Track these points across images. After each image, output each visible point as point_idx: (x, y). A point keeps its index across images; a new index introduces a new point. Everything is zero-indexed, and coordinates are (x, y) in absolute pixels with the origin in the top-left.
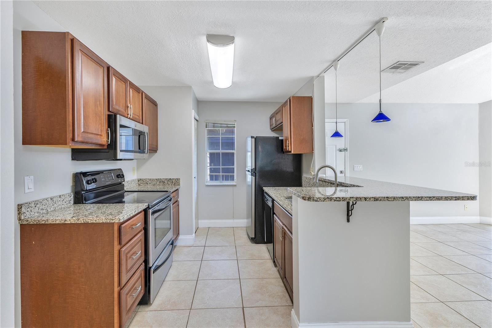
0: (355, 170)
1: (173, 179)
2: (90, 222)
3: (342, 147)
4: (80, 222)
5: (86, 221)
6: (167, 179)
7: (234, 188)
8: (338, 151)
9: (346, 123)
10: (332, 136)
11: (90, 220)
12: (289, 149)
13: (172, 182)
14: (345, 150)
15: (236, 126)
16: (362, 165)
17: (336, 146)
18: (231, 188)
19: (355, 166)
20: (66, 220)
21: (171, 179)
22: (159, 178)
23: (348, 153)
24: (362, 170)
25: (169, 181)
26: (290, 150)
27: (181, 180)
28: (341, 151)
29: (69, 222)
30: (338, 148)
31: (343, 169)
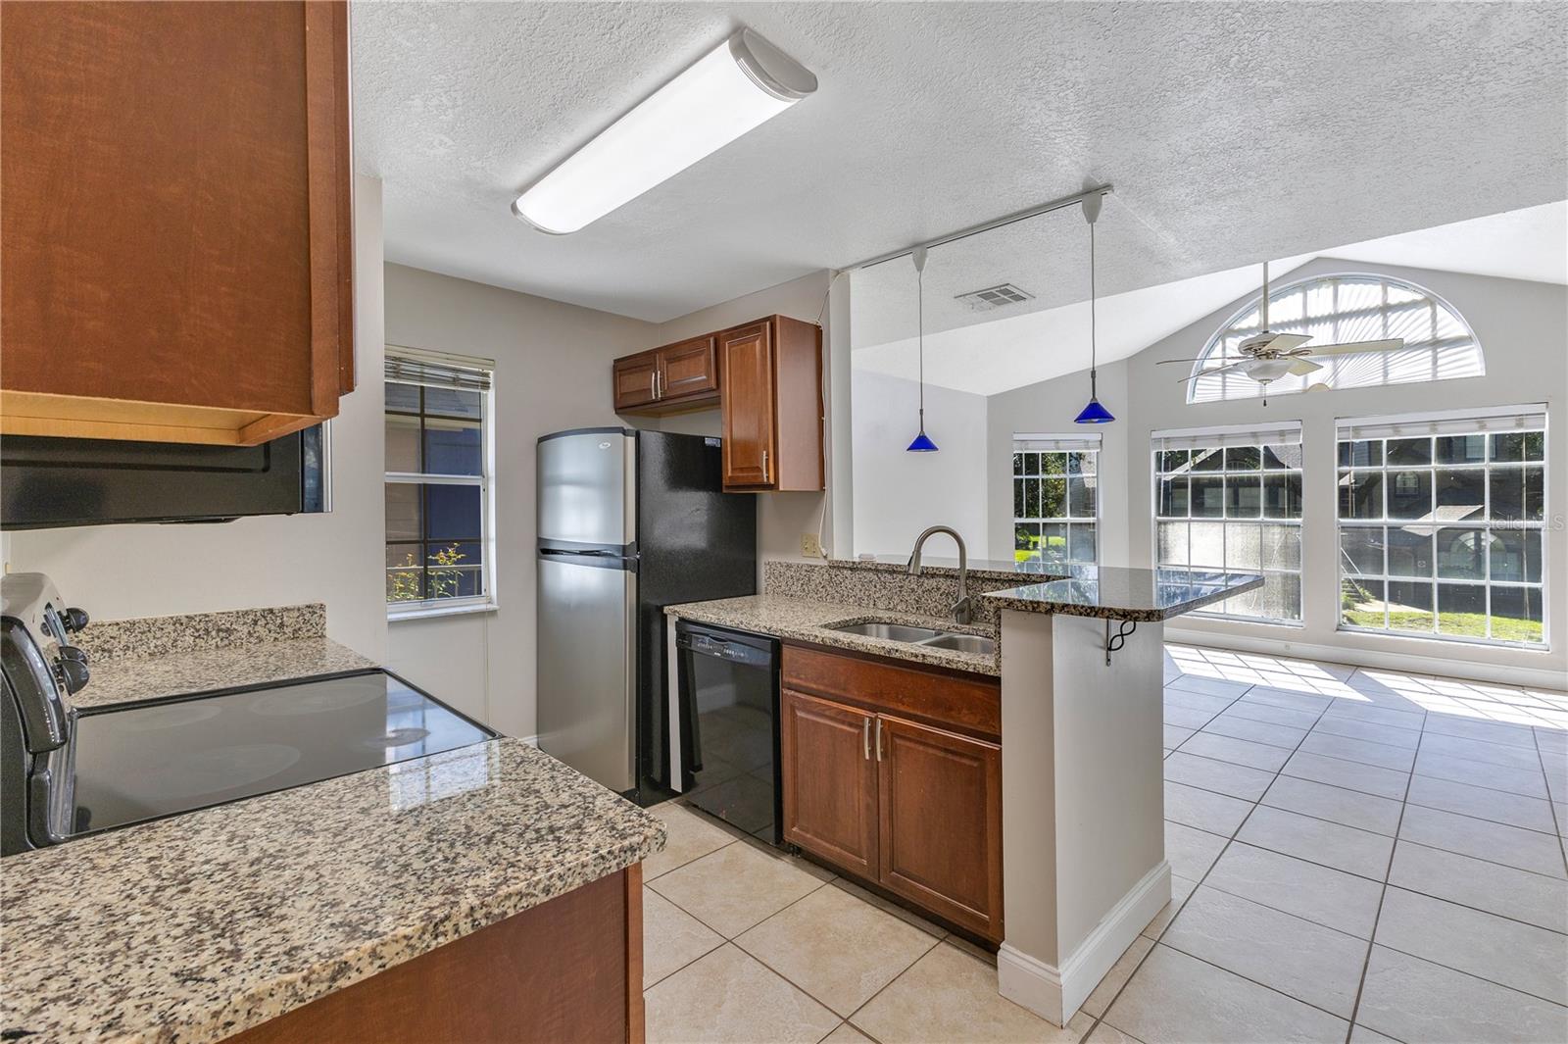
1: (287, 610)
2: (511, 913)
4: (452, 937)
5: (487, 916)
6: (246, 613)
7: (491, 622)
10: (912, 448)
11: (515, 899)
12: (768, 477)
13: (282, 625)
15: (491, 380)
18: (476, 625)
20: (344, 968)
21: (271, 611)
22: (191, 614)
25: (262, 622)
26: (772, 481)
27: (328, 614)
29: (371, 971)
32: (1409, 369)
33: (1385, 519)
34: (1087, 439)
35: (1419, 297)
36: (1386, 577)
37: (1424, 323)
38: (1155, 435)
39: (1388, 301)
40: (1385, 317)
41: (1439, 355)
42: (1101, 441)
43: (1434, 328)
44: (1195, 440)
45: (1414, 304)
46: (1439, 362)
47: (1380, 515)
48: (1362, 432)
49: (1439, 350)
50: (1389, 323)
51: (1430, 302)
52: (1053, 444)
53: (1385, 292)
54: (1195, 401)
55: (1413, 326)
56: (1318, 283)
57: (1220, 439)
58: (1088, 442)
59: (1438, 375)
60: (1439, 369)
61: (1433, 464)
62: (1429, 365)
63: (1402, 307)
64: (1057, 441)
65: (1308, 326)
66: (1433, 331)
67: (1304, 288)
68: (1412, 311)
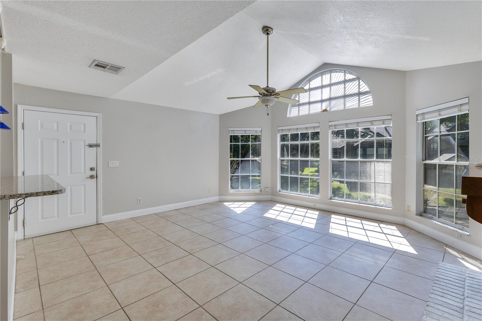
0: (109, 166)
3: (94, 142)
8: (88, 147)
9: (98, 117)
14: (97, 146)
16: (118, 162)
17: (85, 141)
19: (109, 162)
23: (100, 149)
24: (118, 166)
28: (91, 146)
30: (87, 143)
31: (94, 166)
32: (352, 103)
33: (345, 159)
34: (256, 130)
35: (355, 77)
36: (345, 180)
37: (356, 86)
38: (279, 128)
39: (346, 79)
40: (345, 85)
41: (361, 98)
42: (261, 131)
43: (359, 88)
44: (290, 130)
45: (353, 80)
46: (361, 101)
47: (343, 157)
48: (337, 127)
49: (360, 96)
50: (346, 87)
51: (358, 78)
52: (244, 132)
53: (345, 76)
54: (291, 116)
55: (352, 88)
56: (325, 73)
57: (297, 130)
58: (256, 131)
59: (360, 105)
60: (360, 103)
61: (360, 138)
62: (357, 102)
63: (350, 80)
64: (245, 131)
65: (323, 88)
66: (359, 89)
67: (322, 74)
68: (353, 82)
